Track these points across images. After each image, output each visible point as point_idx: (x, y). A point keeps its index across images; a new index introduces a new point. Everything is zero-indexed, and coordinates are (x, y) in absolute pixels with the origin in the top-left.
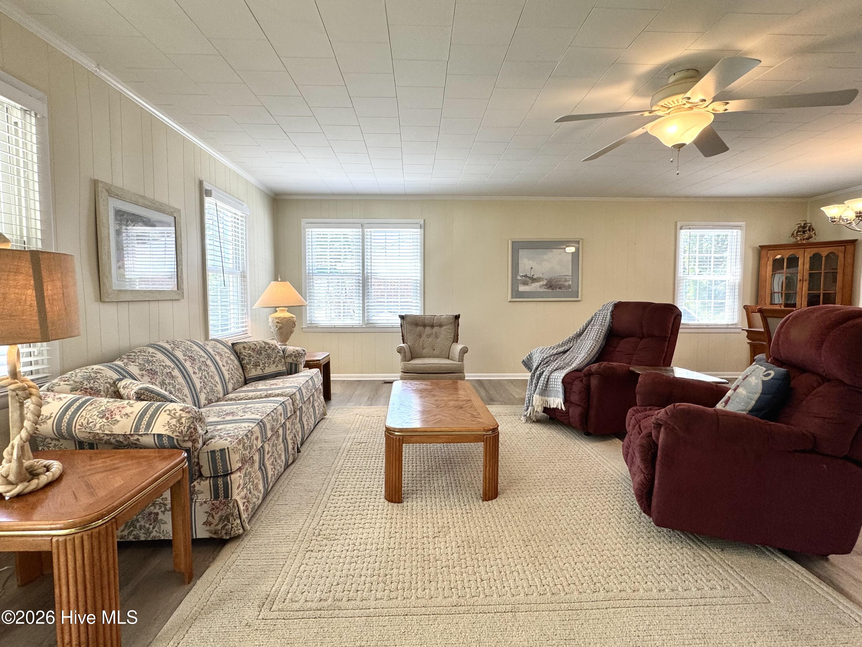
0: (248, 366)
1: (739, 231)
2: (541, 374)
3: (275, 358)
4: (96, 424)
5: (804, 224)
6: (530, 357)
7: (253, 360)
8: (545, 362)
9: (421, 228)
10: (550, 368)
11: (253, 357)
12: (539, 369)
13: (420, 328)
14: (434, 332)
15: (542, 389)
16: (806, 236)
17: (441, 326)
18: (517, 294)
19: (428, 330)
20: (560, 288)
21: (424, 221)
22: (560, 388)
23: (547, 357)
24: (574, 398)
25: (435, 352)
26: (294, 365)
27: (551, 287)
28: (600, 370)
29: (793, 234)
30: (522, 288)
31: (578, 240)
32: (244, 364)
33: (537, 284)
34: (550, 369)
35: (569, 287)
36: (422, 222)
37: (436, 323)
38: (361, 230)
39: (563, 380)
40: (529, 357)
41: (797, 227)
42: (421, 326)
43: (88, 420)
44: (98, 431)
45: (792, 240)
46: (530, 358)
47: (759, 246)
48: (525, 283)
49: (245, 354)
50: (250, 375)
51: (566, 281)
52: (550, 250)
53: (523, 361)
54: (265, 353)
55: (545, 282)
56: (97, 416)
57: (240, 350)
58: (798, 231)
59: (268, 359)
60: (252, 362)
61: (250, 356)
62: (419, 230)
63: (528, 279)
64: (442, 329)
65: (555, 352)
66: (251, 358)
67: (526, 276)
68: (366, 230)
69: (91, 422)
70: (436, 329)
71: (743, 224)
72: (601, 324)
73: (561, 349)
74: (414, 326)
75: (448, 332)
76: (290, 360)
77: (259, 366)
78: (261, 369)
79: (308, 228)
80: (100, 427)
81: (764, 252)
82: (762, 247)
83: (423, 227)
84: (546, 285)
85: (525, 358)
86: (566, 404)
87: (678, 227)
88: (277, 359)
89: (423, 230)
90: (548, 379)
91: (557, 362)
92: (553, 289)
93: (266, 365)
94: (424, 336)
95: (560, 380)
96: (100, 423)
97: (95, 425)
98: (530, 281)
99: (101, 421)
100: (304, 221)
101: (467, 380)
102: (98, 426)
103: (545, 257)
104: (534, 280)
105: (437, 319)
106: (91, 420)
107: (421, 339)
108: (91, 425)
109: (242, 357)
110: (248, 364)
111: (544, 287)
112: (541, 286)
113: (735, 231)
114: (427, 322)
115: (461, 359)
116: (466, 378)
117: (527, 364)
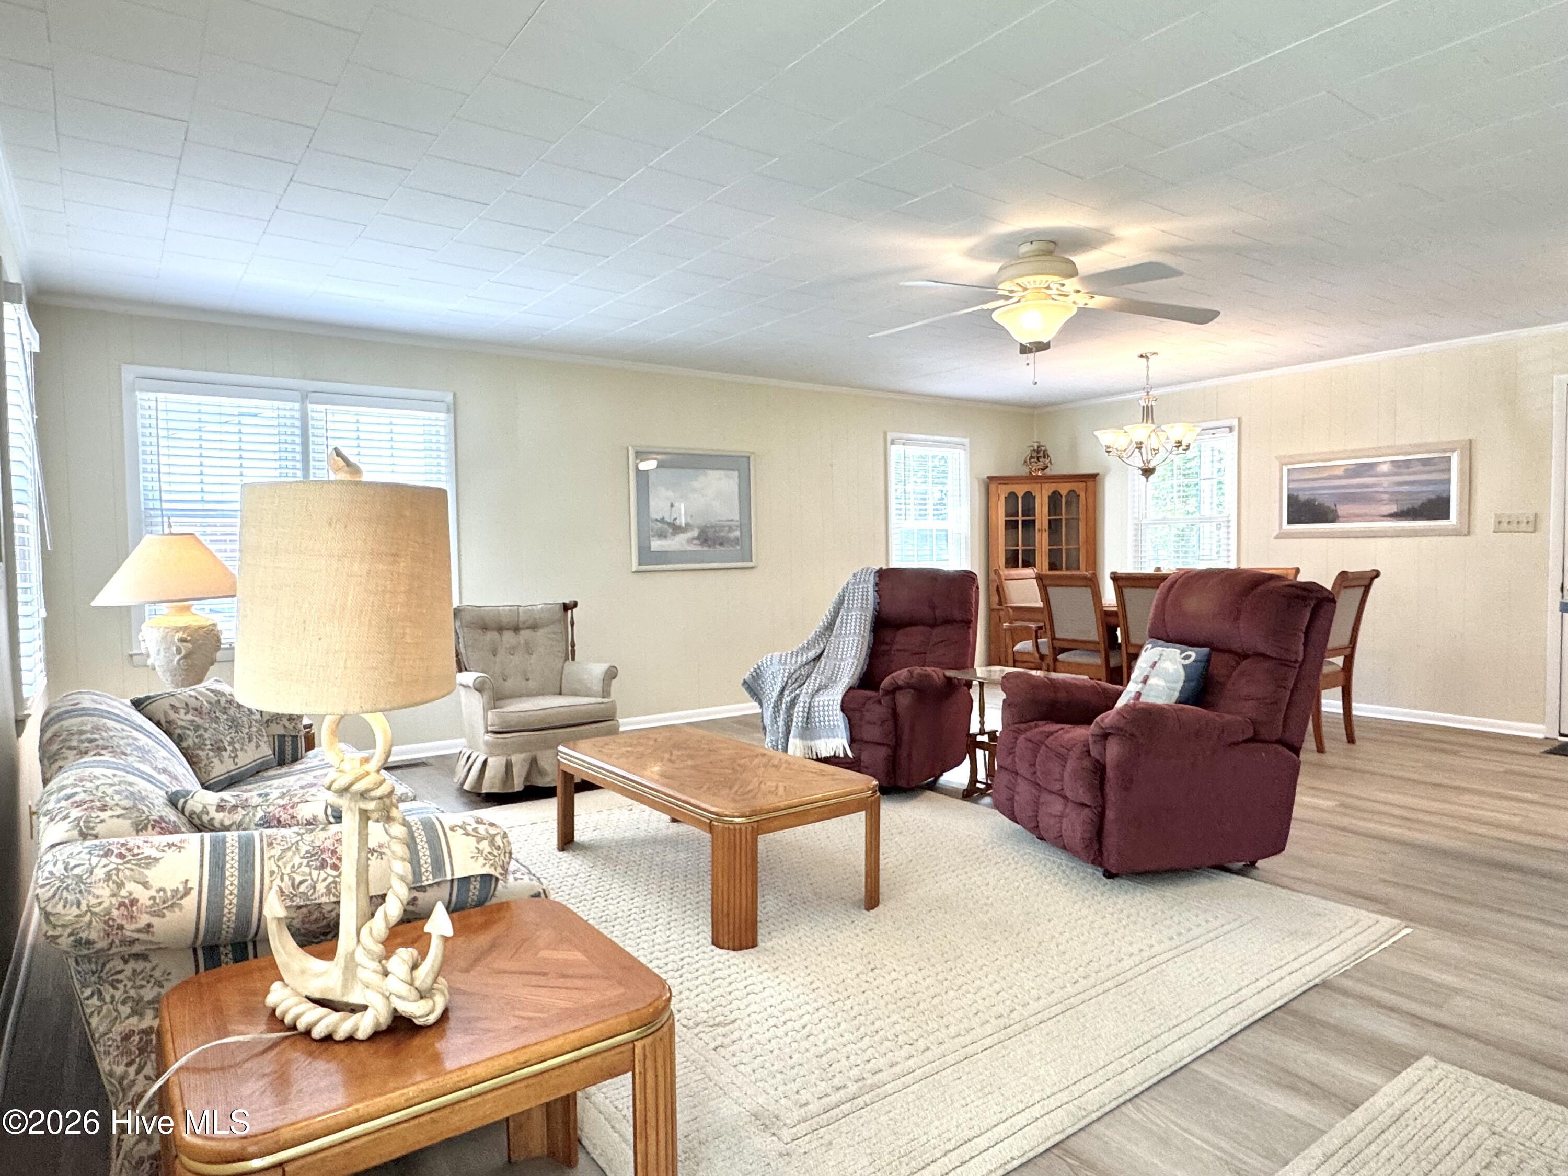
0: (201, 753)
1: (962, 452)
2: (793, 703)
3: (250, 727)
4: (316, 883)
5: (1038, 447)
6: (757, 674)
7: (207, 736)
8: (797, 680)
9: (448, 411)
10: (808, 688)
11: (206, 730)
12: (786, 692)
13: (491, 636)
14: (522, 642)
15: (802, 727)
16: (1041, 465)
17: (534, 627)
18: (646, 556)
19: (508, 638)
20: (721, 544)
21: (455, 395)
22: (839, 720)
23: (795, 671)
24: (872, 733)
25: (532, 684)
26: (288, 739)
27: (706, 541)
28: (912, 681)
29: (1025, 462)
30: (656, 545)
31: (748, 454)
32: (189, 747)
33: (682, 538)
34: (810, 691)
35: (737, 541)
36: (449, 398)
37: (524, 623)
38: (297, 406)
39: (842, 706)
40: (754, 674)
41: (1029, 452)
42: (493, 630)
43: (293, 880)
44: (325, 899)
45: (1024, 471)
46: (757, 676)
47: (988, 477)
48: (662, 535)
49: (183, 724)
50: (213, 775)
51: (731, 529)
52: (701, 471)
53: (745, 682)
54: (225, 717)
55: (695, 533)
56: (308, 865)
57: (165, 713)
58: (1031, 457)
59: (236, 732)
60: (208, 742)
61: (197, 728)
62: (442, 416)
63: (666, 526)
64: (538, 634)
65: (805, 660)
66: (201, 732)
67: (662, 521)
68: (311, 407)
69: (301, 882)
70: (525, 634)
71: (966, 441)
72: (862, 607)
73: (812, 654)
74: (480, 631)
75: (552, 639)
76: (278, 730)
77: (226, 750)
78: (230, 757)
79: (141, 390)
80: (328, 888)
81: (993, 487)
82: (991, 479)
83: (454, 409)
84: (698, 538)
85: (747, 676)
86: (854, 746)
87: (889, 442)
88: (254, 729)
89: (452, 415)
90: (809, 709)
91: (816, 678)
92: (710, 546)
93: (237, 746)
94: (502, 652)
95: (839, 707)
96: (325, 879)
97: (315, 888)
98: (671, 531)
99: (323, 875)
100: (129, 373)
101: (623, 732)
102: (321, 887)
103: (695, 484)
104: (677, 529)
105: (525, 612)
106: (298, 879)
107: (498, 659)
108: (302, 888)
109: (178, 731)
110: (200, 748)
111: (695, 542)
112: (690, 541)
113: (957, 451)
114: (505, 620)
115: (606, 693)
116: (621, 729)
117: (753, 688)
